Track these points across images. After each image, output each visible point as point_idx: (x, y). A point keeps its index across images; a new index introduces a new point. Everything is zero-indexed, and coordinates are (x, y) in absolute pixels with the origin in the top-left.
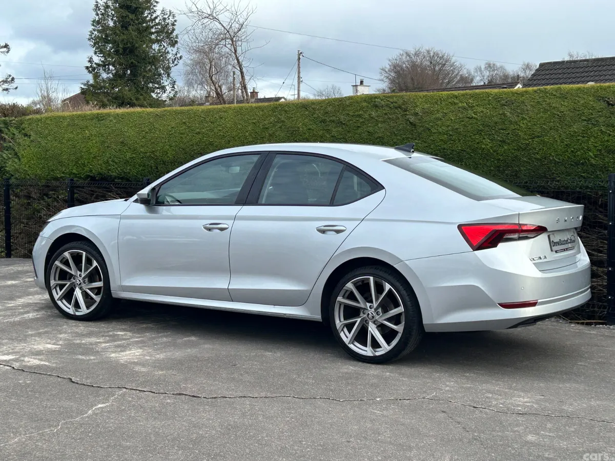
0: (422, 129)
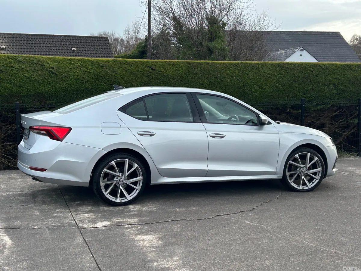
0: (61, 76)
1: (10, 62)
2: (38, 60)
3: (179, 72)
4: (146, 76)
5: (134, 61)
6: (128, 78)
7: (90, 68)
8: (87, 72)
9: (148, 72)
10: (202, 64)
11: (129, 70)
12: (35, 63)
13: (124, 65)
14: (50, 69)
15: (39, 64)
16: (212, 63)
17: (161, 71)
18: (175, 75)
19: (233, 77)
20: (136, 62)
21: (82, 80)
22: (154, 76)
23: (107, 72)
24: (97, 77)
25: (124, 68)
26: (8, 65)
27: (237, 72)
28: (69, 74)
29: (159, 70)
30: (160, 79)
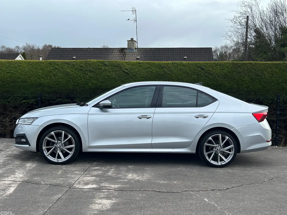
0: (132, 75)
1: (99, 66)
2: (119, 64)
3: (224, 71)
4: (196, 74)
5: (189, 63)
6: (181, 76)
7: (153, 69)
8: (151, 72)
9: (198, 71)
10: (246, 64)
11: (183, 70)
12: (116, 66)
13: (180, 66)
14: (125, 70)
15: (118, 67)
16: (255, 64)
17: (209, 70)
18: (220, 73)
19: (273, 75)
20: (190, 64)
21: (146, 78)
22: (202, 74)
23: (165, 72)
24: (157, 75)
25: (179, 69)
26: (97, 67)
27: (277, 70)
28: (138, 74)
29: (207, 70)
30: (207, 76)
